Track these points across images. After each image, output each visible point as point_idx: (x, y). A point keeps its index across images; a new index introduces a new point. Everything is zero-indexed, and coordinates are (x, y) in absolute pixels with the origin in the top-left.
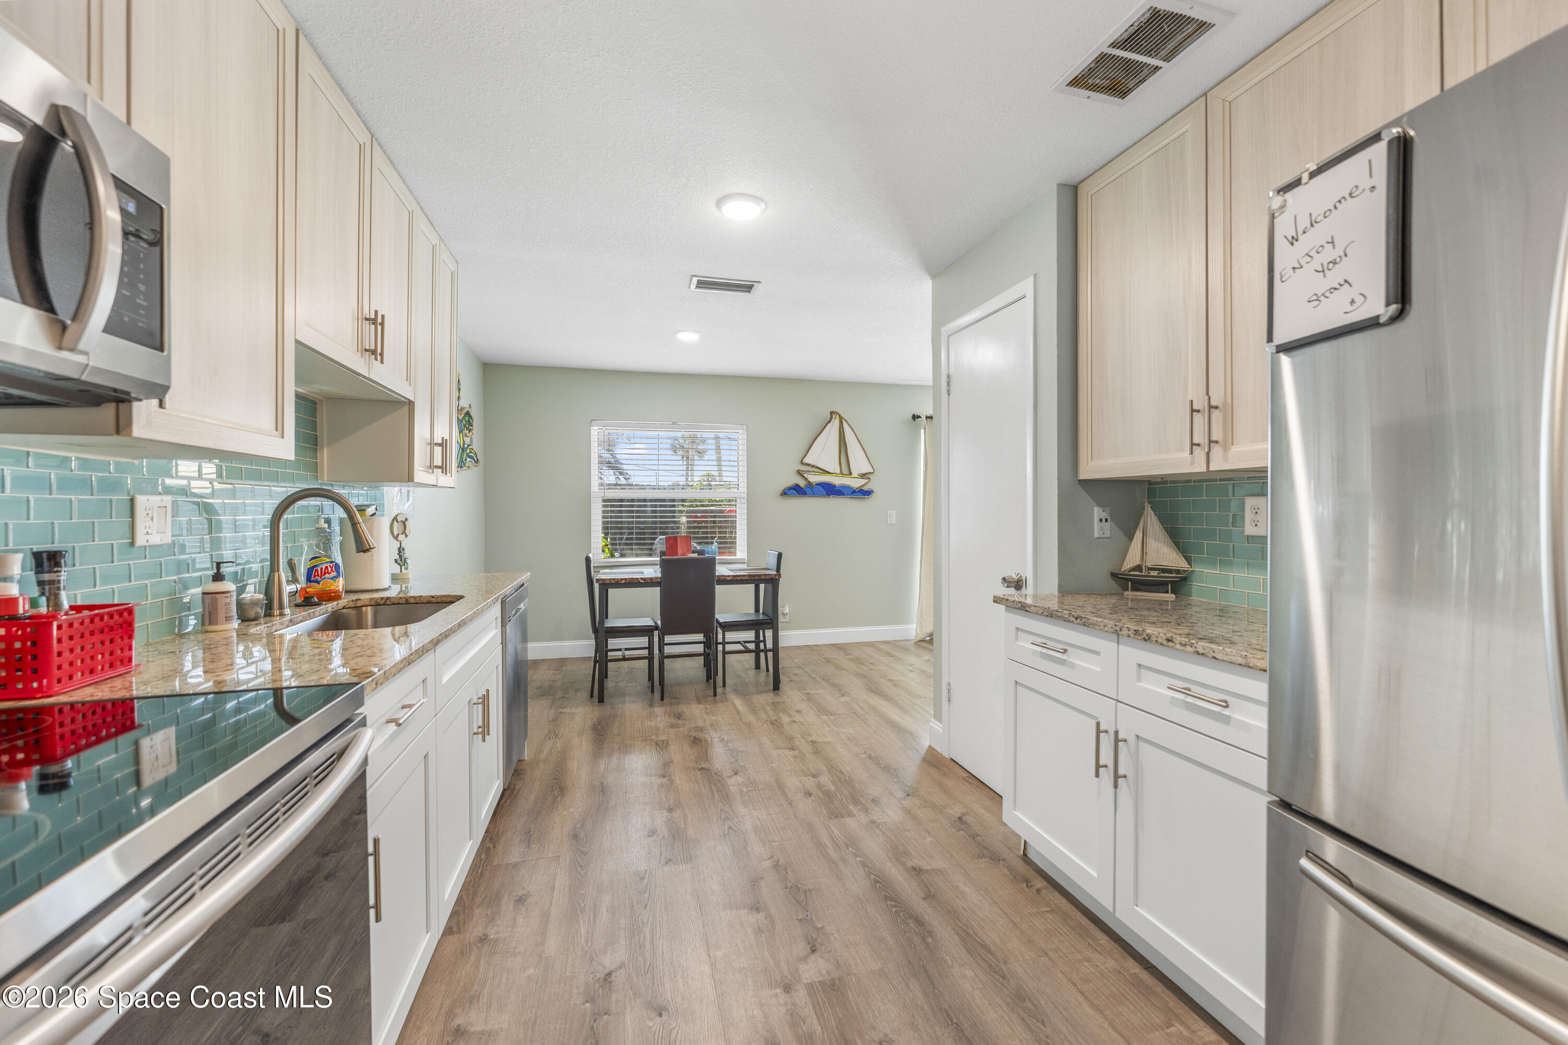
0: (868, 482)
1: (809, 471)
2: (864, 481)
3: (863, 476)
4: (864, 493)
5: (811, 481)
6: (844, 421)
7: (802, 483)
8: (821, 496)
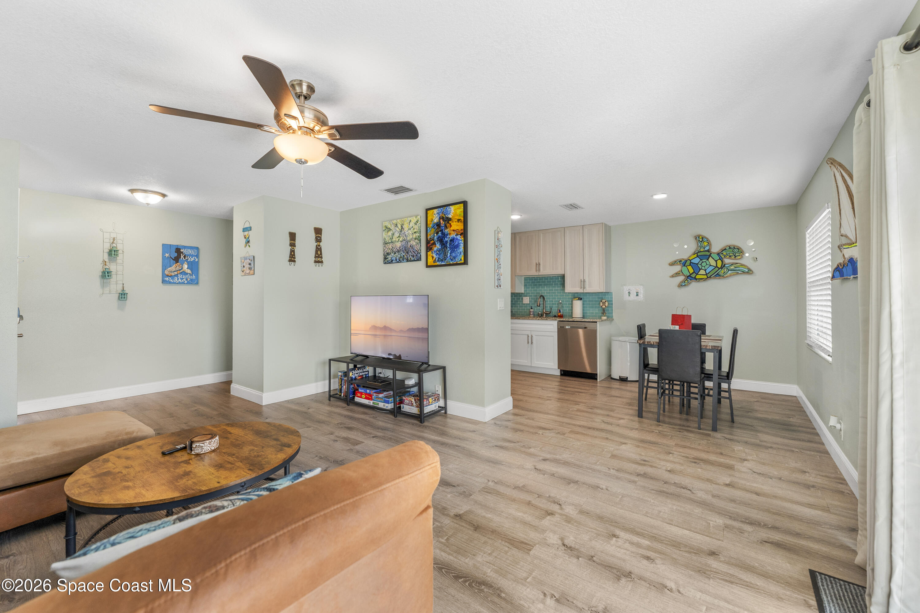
1: (843, 245)
5: (846, 257)
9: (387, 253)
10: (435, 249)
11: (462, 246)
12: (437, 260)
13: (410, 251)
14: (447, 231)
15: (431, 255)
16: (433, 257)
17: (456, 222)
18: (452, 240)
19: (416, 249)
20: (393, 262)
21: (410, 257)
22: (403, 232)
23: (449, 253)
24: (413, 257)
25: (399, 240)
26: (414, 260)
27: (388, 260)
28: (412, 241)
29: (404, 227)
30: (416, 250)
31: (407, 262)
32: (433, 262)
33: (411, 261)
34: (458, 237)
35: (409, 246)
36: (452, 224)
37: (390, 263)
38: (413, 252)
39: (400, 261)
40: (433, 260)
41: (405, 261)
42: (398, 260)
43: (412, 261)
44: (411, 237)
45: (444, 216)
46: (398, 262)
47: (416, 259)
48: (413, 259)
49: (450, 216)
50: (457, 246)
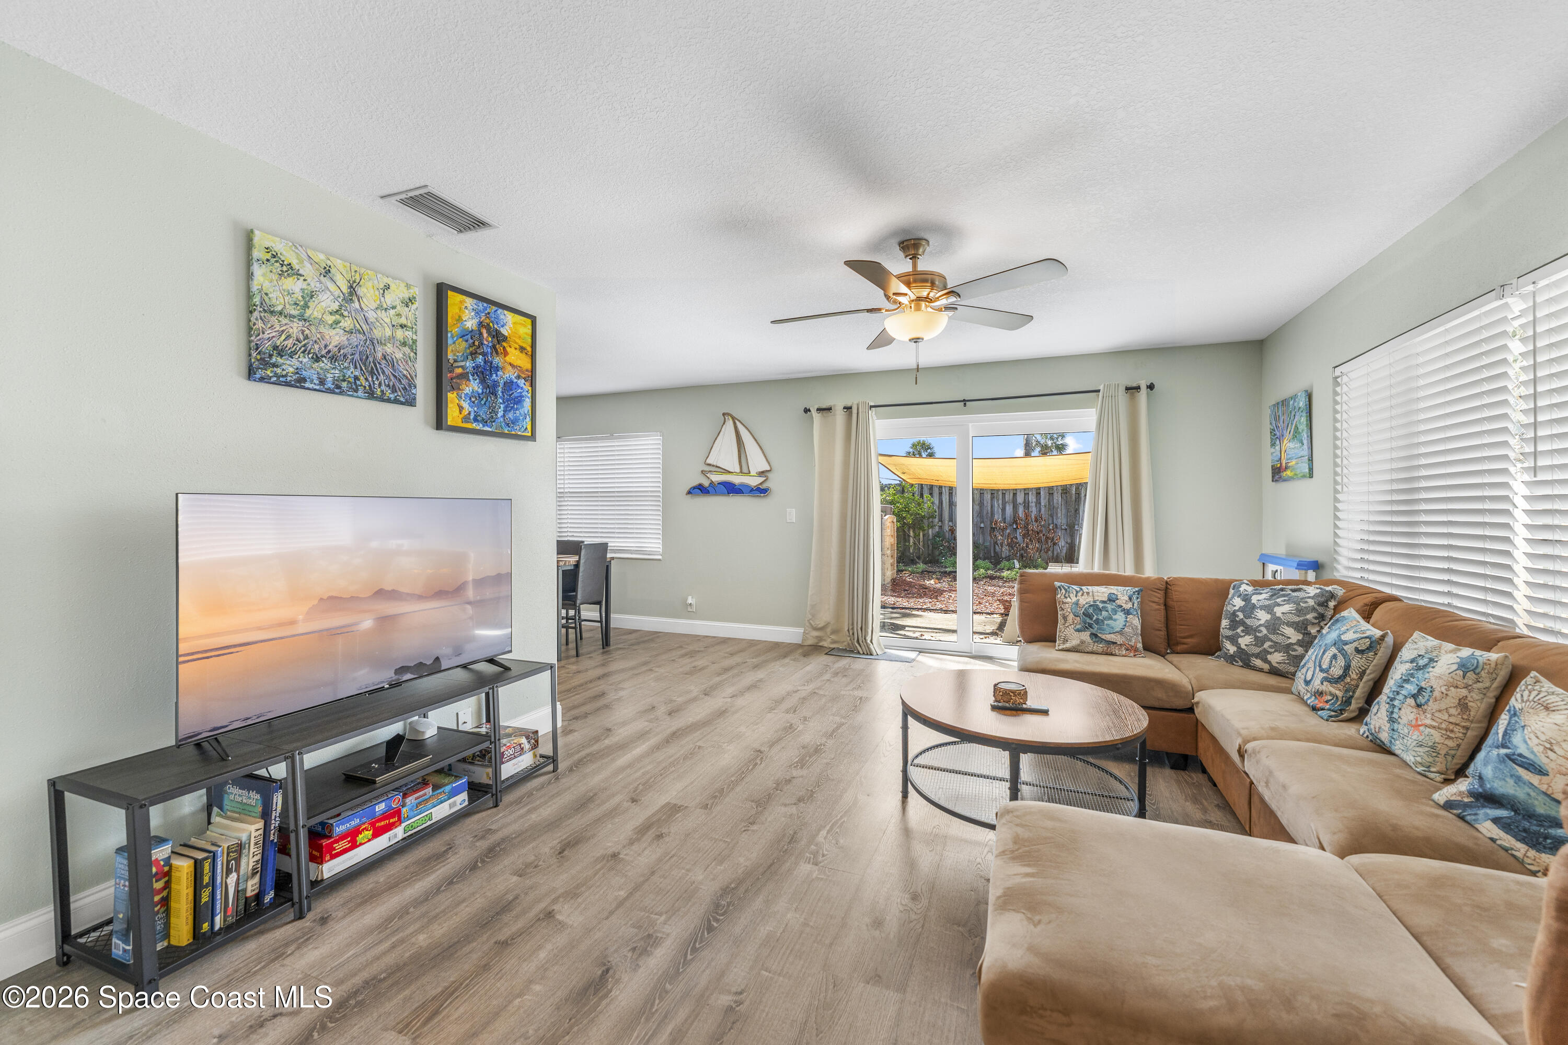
0: (765, 480)
1: (710, 471)
2: (762, 479)
3: (761, 474)
4: (761, 491)
5: (713, 480)
6: (737, 421)
7: (706, 483)
8: (722, 494)
9: (275, 348)
10: (468, 390)
11: (527, 403)
12: (472, 417)
13: (383, 372)
14: (497, 360)
15: (457, 401)
16: (461, 408)
17: (516, 349)
18: (509, 385)
19: (405, 372)
20: (307, 385)
21: (383, 387)
22: (357, 305)
23: (502, 409)
24: (394, 390)
25: (337, 322)
26: (396, 401)
27: (279, 371)
28: (389, 345)
29: (360, 291)
30: (404, 375)
31: (368, 398)
32: (460, 420)
33: (382, 399)
34: (521, 382)
35: (379, 355)
36: (508, 349)
37: (288, 384)
38: (392, 378)
39: (337, 389)
40: (461, 416)
41: (360, 393)
42: (329, 385)
43: (389, 401)
44: (388, 332)
45: (491, 324)
46: (330, 391)
47: (402, 399)
48: (392, 396)
49: (504, 331)
50: (519, 401)
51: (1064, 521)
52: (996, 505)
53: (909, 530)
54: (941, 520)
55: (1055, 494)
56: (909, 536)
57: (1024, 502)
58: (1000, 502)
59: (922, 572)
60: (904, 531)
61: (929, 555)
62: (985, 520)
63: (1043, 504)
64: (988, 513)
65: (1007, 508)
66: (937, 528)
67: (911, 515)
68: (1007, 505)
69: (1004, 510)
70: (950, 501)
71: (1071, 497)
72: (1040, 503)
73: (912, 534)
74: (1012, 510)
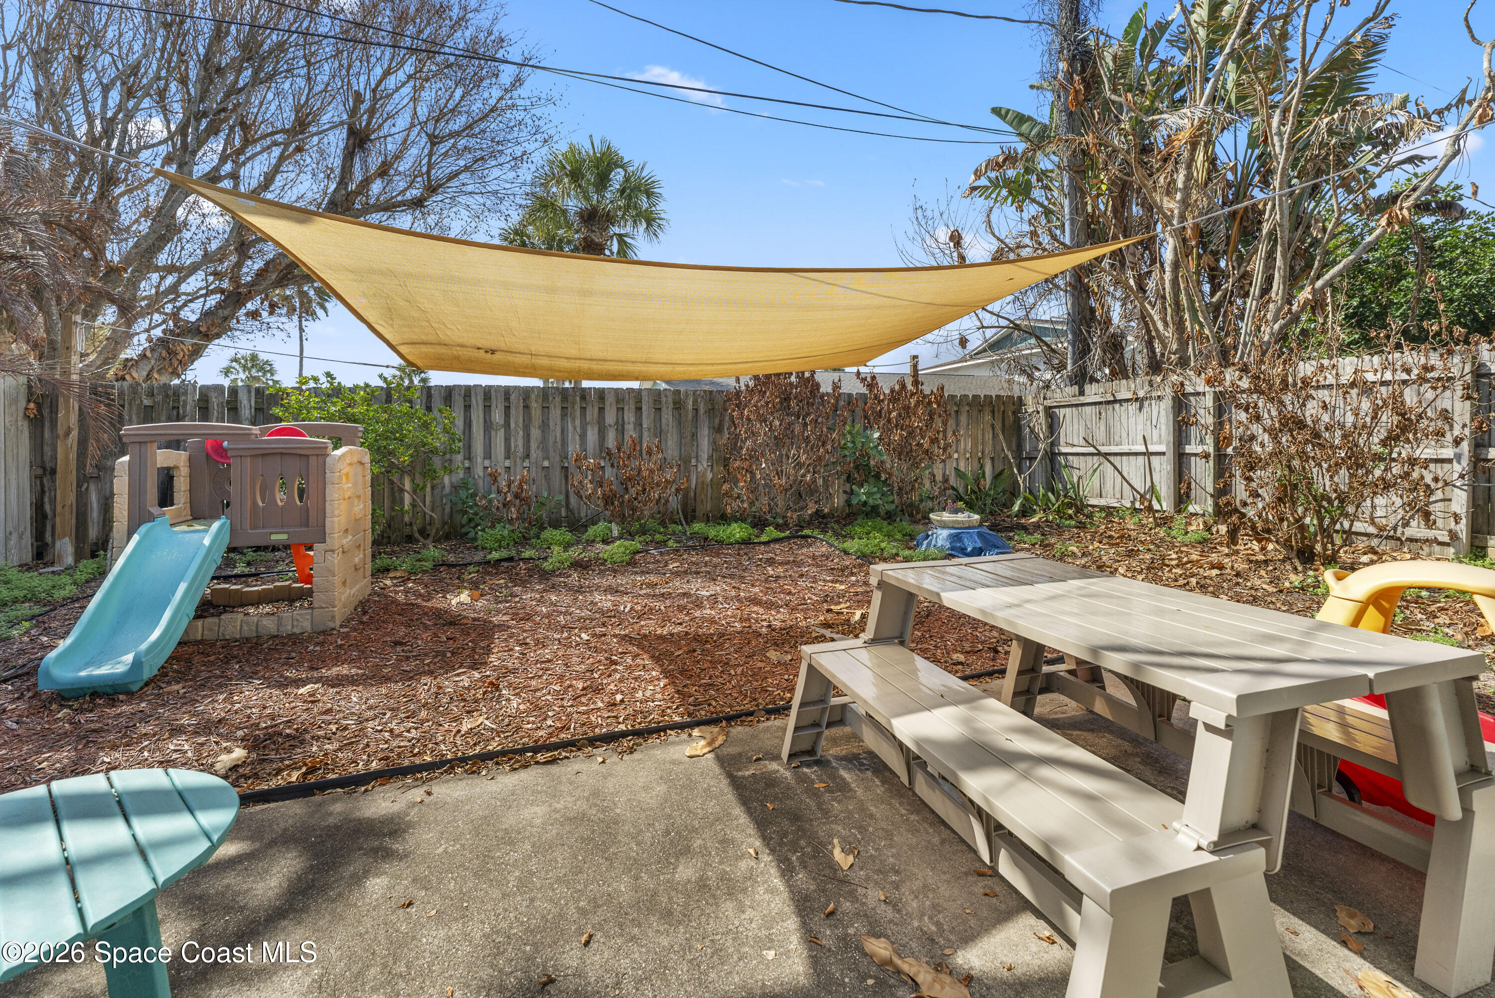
51: (676, 453)
52: (570, 428)
53: (401, 479)
54: (469, 457)
55: (664, 409)
56: (402, 490)
57: (617, 423)
58: (578, 422)
59: (436, 567)
60: (391, 482)
61: (444, 523)
62: (552, 454)
63: (645, 426)
64: (555, 442)
65: (589, 433)
66: (461, 474)
67: (408, 447)
68: (589, 427)
69: (583, 436)
70: (485, 422)
71: (687, 415)
72: (641, 425)
73: (408, 485)
74: (596, 436)
